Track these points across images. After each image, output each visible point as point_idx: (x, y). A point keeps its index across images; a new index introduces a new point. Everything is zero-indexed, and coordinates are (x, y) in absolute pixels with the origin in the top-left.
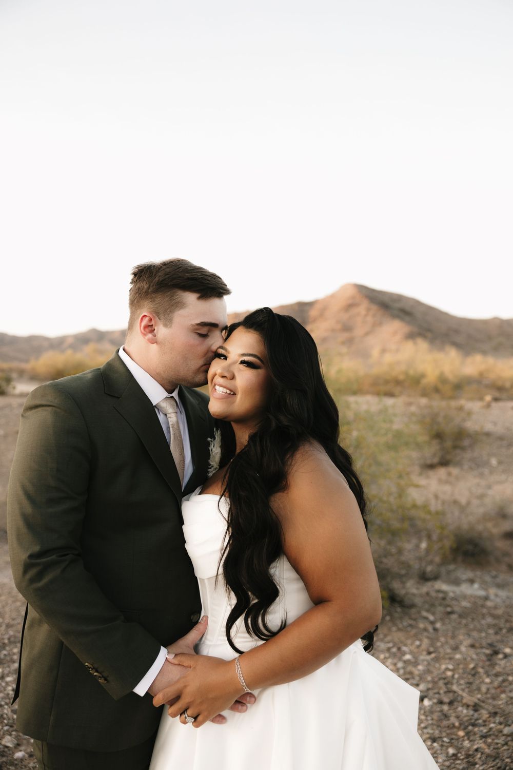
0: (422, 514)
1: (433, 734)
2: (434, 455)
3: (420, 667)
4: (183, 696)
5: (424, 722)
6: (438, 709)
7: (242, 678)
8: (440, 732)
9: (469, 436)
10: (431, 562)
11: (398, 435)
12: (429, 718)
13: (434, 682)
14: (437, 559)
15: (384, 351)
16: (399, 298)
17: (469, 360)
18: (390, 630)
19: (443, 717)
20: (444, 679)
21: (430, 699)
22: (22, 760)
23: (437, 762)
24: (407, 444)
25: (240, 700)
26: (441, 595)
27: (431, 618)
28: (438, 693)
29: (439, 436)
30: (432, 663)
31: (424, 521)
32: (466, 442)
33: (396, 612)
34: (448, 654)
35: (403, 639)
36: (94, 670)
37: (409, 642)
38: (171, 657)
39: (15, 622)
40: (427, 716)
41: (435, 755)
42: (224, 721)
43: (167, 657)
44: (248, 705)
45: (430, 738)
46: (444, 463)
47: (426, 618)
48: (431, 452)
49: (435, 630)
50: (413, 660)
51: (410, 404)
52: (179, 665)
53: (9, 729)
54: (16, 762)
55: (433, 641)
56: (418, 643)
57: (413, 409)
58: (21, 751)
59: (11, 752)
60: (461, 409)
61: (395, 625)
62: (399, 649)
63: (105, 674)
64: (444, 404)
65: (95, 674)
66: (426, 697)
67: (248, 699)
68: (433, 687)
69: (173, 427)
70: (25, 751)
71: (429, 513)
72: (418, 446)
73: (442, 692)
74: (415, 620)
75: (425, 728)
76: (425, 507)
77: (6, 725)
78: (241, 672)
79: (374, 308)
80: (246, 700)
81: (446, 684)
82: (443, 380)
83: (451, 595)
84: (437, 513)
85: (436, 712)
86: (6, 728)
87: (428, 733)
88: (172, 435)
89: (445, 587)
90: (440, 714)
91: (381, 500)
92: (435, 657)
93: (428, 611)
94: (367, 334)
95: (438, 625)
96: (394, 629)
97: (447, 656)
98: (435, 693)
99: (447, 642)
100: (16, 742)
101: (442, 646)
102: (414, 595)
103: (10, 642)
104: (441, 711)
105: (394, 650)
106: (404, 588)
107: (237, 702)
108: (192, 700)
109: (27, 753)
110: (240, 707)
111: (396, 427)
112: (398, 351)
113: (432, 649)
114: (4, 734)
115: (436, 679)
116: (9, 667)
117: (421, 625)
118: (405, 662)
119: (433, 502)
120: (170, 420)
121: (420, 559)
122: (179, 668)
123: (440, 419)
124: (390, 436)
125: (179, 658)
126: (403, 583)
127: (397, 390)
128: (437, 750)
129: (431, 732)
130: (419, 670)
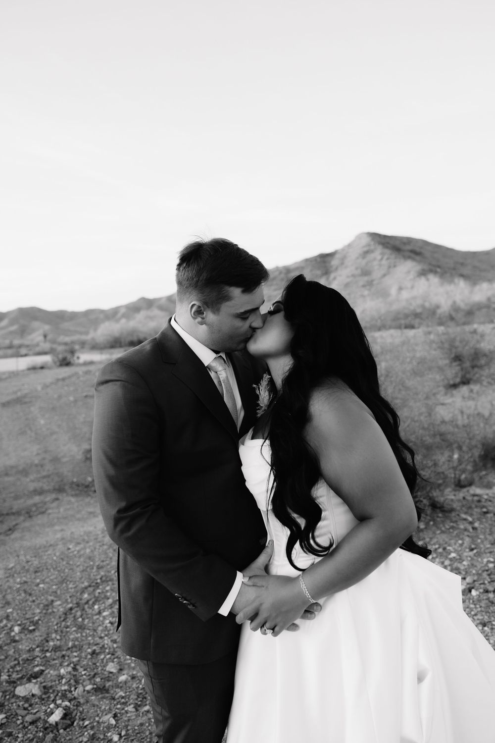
0: (451, 429)
1: (482, 619)
2: (456, 377)
3: (465, 563)
4: (260, 613)
5: (474, 609)
6: (485, 598)
7: (307, 592)
8: (489, 617)
9: (485, 355)
10: (464, 471)
11: (422, 361)
12: (478, 606)
13: (479, 575)
14: (469, 467)
15: (400, 289)
16: (409, 241)
17: (477, 288)
18: (434, 533)
19: (490, 604)
20: (487, 571)
21: (476, 590)
22: (126, 682)
23: (490, 643)
24: (430, 369)
25: (308, 610)
26: (476, 498)
27: (470, 519)
28: (484, 584)
29: (458, 358)
30: (475, 558)
31: (453, 434)
32: (483, 361)
33: (438, 517)
34: (488, 548)
35: (447, 540)
36: (183, 599)
37: (453, 542)
38: (246, 580)
39: (105, 563)
40: (475, 605)
41: (487, 638)
42: (298, 628)
43: (243, 580)
44: (316, 613)
45: (481, 623)
46: (465, 382)
47: (465, 519)
48: (453, 373)
49: (474, 529)
50: (458, 557)
51: (430, 333)
52: (254, 586)
53: (111, 657)
54: (121, 685)
55: (473, 539)
56: (460, 542)
57: (432, 337)
58: (124, 675)
59: (115, 677)
60: (475, 332)
61: (438, 528)
62: (444, 549)
63: (193, 601)
64: (459, 329)
65: (184, 602)
66: (473, 588)
67: (315, 607)
68: (478, 578)
69: (224, 382)
70: (127, 674)
71: (457, 426)
72: (441, 369)
73: (486, 582)
74: (456, 522)
75: (476, 615)
76: (453, 422)
77: (109, 654)
78: (305, 587)
79: (388, 251)
80: (313, 609)
81: (489, 575)
82: (456, 308)
83: (486, 497)
84: (464, 426)
85: (483, 600)
86: (108, 656)
87: (478, 619)
88: (224, 390)
89: (478, 491)
90: (487, 601)
91: (413, 420)
92: (477, 552)
93: (466, 513)
94: (384, 275)
95: (476, 525)
96: (438, 532)
97: (487, 551)
98: (481, 584)
99: (486, 539)
100: (118, 667)
101: (482, 542)
102: (452, 500)
103: (103, 582)
104: (488, 599)
105: (440, 550)
106: (442, 495)
107: (306, 611)
108: (268, 615)
109: (130, 676)
110: (309, 616)
111: (418, 355)
112: (412, 287)
113: (473, 546)
114: (107, 662)
115: (480, 572)
116: (104, 603)
117: (462, 527)
118: (451, 560)
119: (460, 417)
120: (220, 376)
121: (455, 468)
122: (254, 588)
123: (457, 344)
124: (415, 363)
125: (252, 580)
126: (442, 491)
127: (416, 322)
128: (488, 633)
129: (481, 618)
130: (464, 565)
